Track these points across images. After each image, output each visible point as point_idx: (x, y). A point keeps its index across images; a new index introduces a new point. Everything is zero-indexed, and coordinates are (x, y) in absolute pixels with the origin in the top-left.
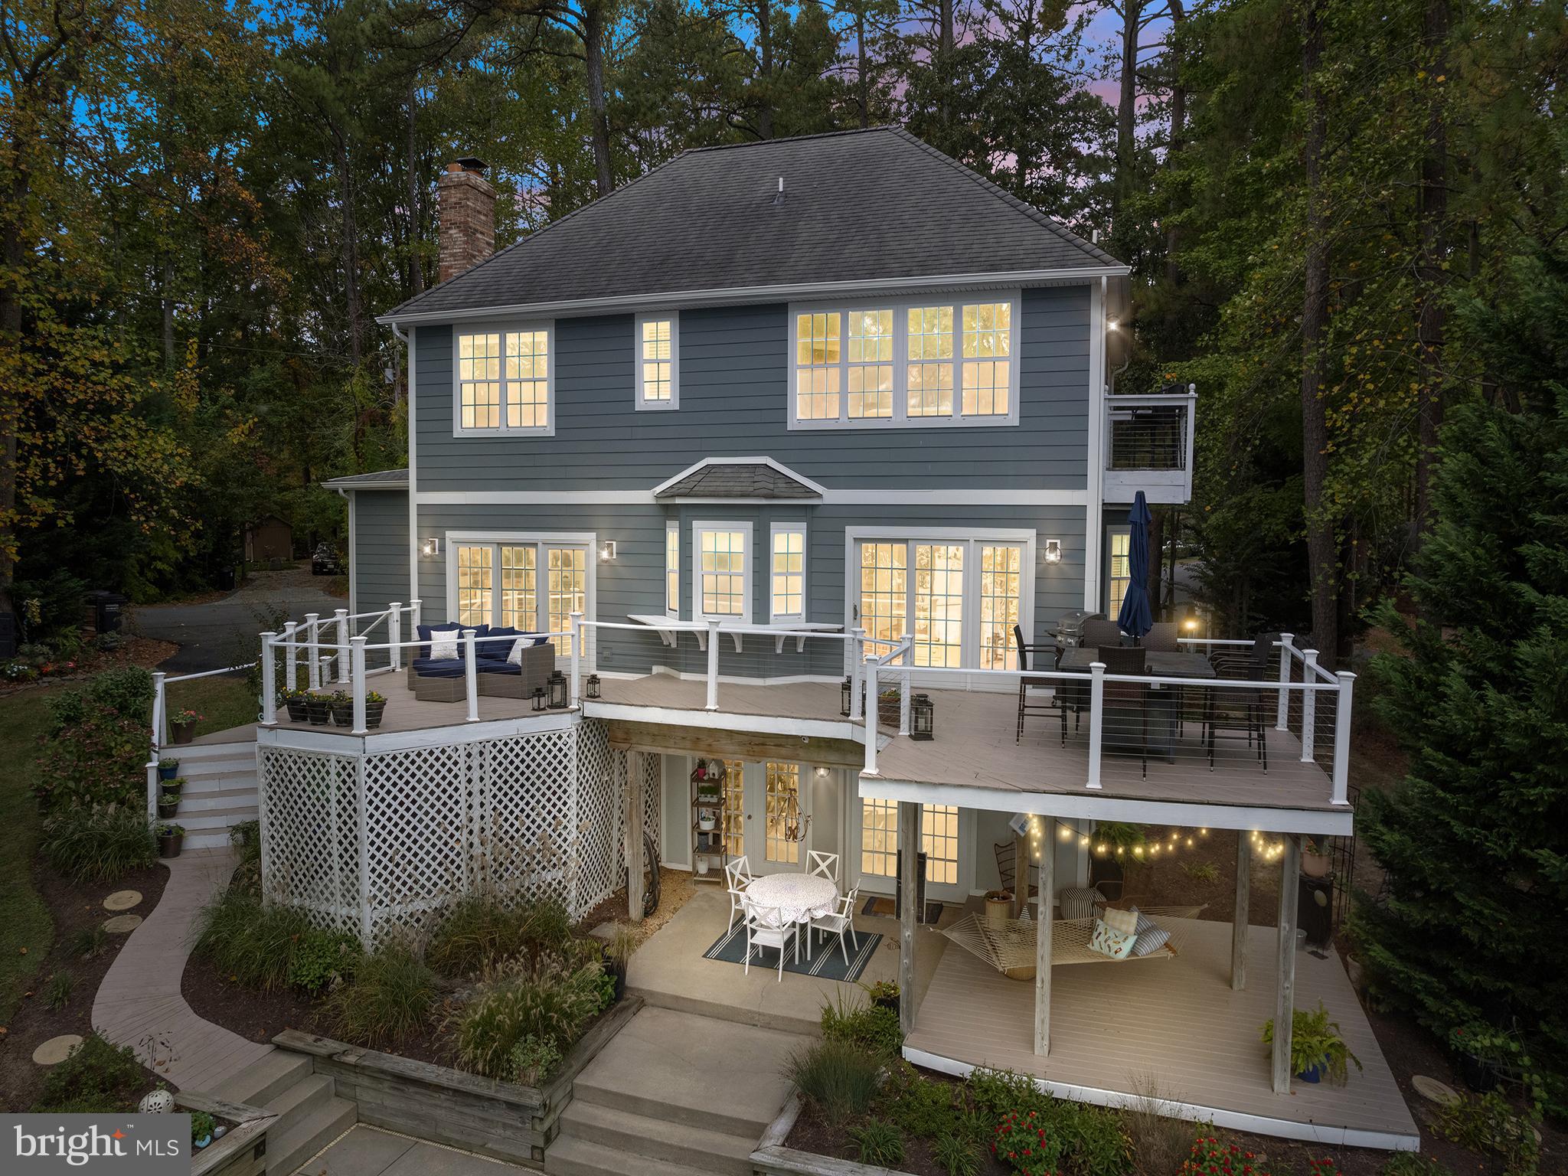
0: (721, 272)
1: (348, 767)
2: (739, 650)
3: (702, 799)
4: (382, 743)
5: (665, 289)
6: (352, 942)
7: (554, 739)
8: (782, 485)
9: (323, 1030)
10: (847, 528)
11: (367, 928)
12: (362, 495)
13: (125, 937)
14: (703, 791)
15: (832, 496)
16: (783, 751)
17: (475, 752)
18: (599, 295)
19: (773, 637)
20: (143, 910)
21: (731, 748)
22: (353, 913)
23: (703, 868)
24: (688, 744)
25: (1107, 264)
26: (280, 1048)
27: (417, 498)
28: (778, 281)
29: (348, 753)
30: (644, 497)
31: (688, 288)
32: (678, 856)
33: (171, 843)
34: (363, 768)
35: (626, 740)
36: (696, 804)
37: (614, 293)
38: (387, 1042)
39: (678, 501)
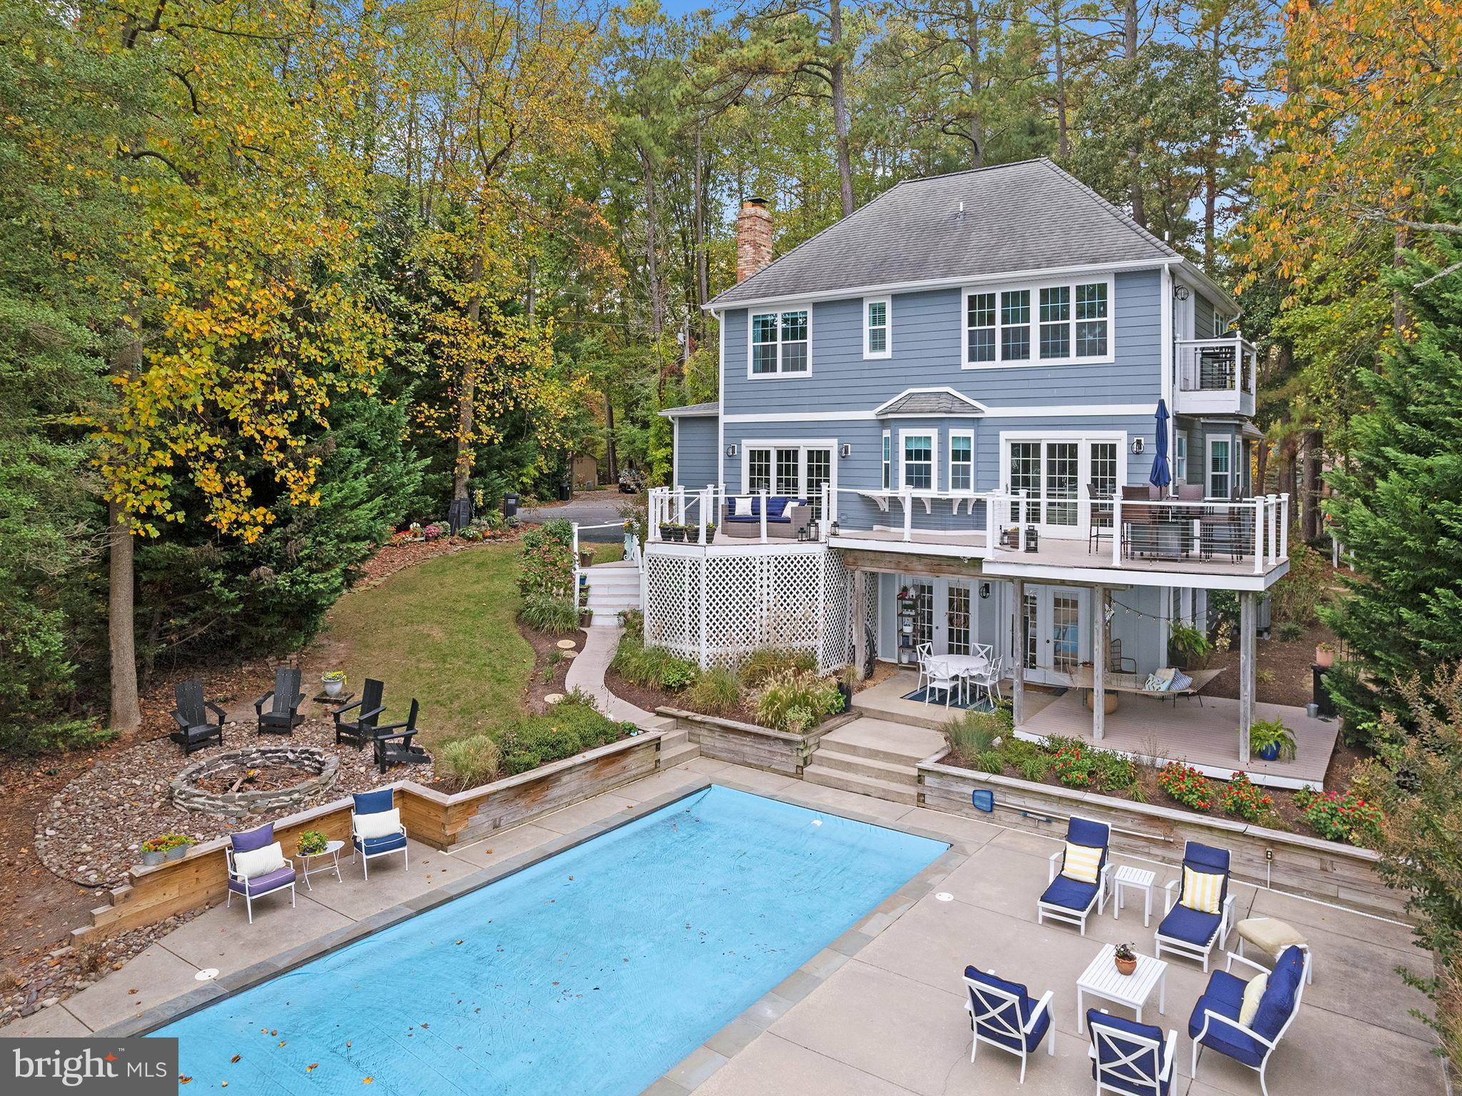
0: (919, 269)
1: (695, 565)
2: (929, 512)
3: (905, 612)
4: (714, 551)
5: (883, 282)
6: (693, 664)
7: (809, 560)
8: (957, 405)
9: (680, 707)
10: (1001, 433)
11: (703, 658)
12: (683, 420)
13: (572, 660)
14: (905, 607)
15: (990, 412)
16: (952, 569)
17: (765, 562)
18: (841, 287)
19: (951, 500)
20: (579, 648)
21: (920, 567)
22: (696, 649)
23: (905, 659)
24: (893, 565)
25: (1169, 255)
26: (659, 714)
27: (723, 419)
28: (955, 274)
29: (696, 556)
30: (870, 415)
31: (896, 281)
32: (888, 653)
33: (586, 619)
34: (704, 565)
35: (854, 564)
36: (900, 615)
37: (850, 286)
38: (718, 712)
39: (890, 416)
